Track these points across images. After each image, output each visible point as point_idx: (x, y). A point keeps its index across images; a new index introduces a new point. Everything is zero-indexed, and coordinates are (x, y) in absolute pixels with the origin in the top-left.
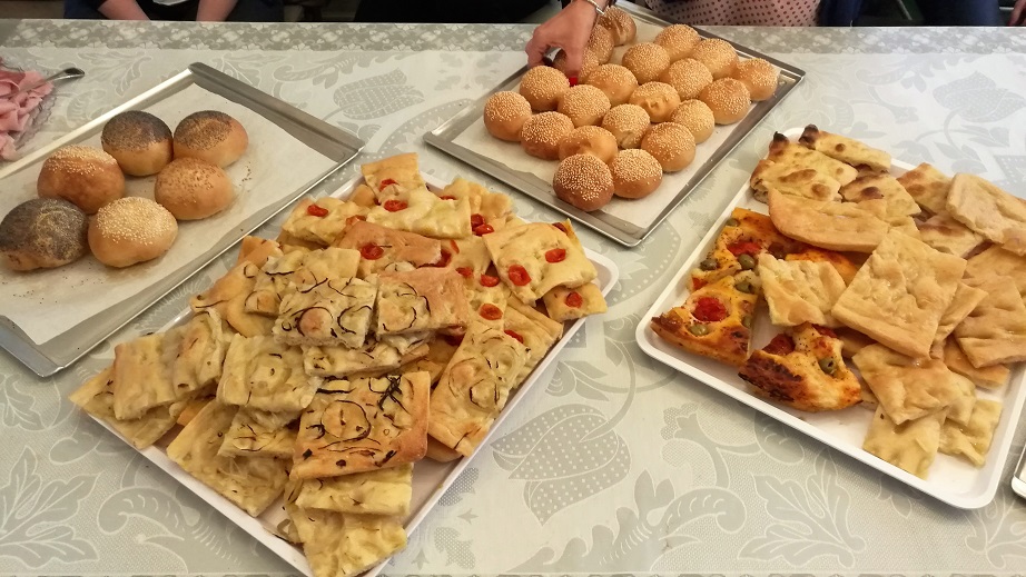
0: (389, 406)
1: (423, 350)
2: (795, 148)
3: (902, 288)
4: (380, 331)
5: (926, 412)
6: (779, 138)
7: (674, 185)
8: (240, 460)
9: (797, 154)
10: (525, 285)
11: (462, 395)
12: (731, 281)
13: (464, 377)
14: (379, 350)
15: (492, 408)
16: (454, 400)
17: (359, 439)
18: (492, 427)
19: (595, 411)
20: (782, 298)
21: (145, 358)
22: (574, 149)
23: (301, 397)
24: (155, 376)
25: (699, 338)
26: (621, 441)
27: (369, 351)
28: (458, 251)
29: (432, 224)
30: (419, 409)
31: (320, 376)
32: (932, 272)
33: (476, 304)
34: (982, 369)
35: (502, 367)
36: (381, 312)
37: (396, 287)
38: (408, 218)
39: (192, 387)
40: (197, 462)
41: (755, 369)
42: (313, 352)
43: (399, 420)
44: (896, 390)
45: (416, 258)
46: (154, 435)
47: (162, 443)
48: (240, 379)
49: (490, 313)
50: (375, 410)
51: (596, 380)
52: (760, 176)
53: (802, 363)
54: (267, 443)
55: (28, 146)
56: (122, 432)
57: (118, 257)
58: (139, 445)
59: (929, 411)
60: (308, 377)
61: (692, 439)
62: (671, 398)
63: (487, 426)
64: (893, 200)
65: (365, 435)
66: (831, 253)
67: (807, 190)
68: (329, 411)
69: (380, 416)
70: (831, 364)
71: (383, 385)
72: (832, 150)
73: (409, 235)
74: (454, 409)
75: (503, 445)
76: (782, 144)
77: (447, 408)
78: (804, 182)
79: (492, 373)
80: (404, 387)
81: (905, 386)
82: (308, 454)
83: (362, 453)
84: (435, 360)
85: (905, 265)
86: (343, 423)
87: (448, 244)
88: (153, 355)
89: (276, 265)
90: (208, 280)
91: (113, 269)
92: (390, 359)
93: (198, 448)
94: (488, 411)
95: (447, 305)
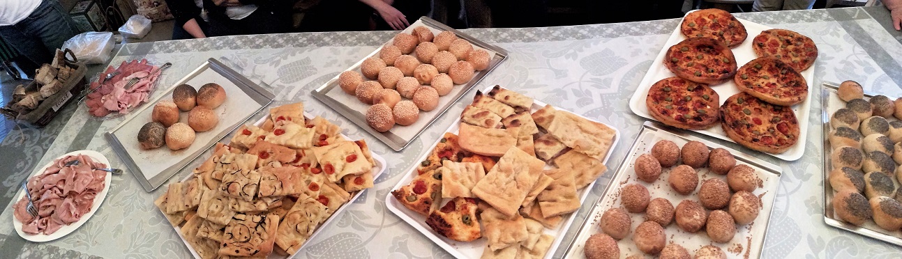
0: (260, 229)
1: (280, 203)
2: (485, 99)
3: (512, 177)
4: (259, 196)
5: (507, 245)
6: (479, 93)
7: (427, 118)
8: (204, 239)
9: (485, 102)
10: (331, 174)
11: (293, 227)
12: (432, 172)
13: (295, 219)
14: (259, 203)
15: (306, 234)
16: (289, 229)
17: (245, 242)
18: (304, 243)
19: (358, 236)
20: (449, 184)
21: (177, 191)
22: (378, 101)
23: (226, 220)
24: (179, 199)
25: (411, 203)
26: (368, 252)
27: (255, 203)
28: (305, 155)
29: (293, 143)
30: (272, 233)
31: (234, 211)
32: (528, 168)
33: (308, 182)
34: (547, 218)
35: (313, 216)
36: (261, 187)
37: (269, 175)
38: (283, 139)
39: (190, 207)
40: (190, 236)
41: (432, 220)
42: (233, 201)
43: (263, 236)
44: (495, 234)
45: (283, 160)
46: (178, 222)
47: (181, 225)
48: (205, 207)
49: (314, 187)
50: (254, 230)
51: (362, 221)
52: (464, 114)
53: (454, 218)
54: (212, 236)
55: (152, 97)
56: (169, 218)
57: (174, 147)
58: (173, 225)
59: (510, 245)
60: (230, 211)
61: (403, 252)
62: (398, 231)
63: (302, 243)
64: (525, 127)
65: (248, 241)
66: (484, 157)
67: (482, 122)
68: (236, 228)
69: (255, 233)
70: (467, 219)
71: (258, 219)
72: (503, 99)
73: (283, 148)
74: (289, 233)
75: (311, 249)
76: (479, 96)
77: (285, 232)
78: (482, 118)
79: (308, 218)
80: (267, 221)
81: (501, 231)
82: (225, 245)
83: (245, 249)
84: (285, 209)
85: (516, 165)
86: (240, 234)
87: (301, 151)
88: (180, 191)
89: (225, 159)
90: (204, 158)
91: (173, 151)
92: (263, 207)
93: (191, 231)
94: (303, 236)
95: (291, 186)
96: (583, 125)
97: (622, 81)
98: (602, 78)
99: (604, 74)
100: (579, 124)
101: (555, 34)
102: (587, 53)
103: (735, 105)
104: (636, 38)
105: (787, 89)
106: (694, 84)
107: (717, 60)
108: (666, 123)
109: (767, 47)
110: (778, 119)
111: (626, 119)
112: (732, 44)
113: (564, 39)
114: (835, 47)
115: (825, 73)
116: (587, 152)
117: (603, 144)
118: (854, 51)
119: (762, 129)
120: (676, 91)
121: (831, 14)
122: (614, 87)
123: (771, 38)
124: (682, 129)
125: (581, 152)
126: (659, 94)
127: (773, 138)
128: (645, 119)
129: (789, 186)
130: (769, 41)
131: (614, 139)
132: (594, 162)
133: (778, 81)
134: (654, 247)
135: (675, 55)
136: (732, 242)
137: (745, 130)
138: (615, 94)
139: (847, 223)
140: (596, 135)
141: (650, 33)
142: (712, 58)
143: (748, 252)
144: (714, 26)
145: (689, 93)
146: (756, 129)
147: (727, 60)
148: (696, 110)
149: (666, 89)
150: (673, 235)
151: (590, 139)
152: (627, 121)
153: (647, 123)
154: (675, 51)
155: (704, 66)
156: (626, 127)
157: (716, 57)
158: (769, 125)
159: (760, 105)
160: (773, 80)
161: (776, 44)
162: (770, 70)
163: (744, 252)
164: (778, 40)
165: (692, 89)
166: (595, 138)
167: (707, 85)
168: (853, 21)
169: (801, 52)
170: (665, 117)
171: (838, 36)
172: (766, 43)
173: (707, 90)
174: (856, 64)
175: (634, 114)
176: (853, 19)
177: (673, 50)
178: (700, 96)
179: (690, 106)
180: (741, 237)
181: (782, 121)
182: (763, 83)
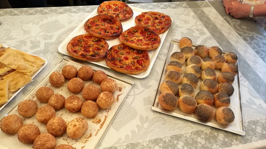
96: (26, 57)
97: (59, 36)
98: (49, 34)
99: (50, 32)
100: (24, 57)
101: (30, 12)
102: (45, 21)
103: (116, 50)
104: (73, 14)
105: (147, 42)
106: (96, 38)
107: (112, 27)
108: (75, 57)
109: (144, 21)
110: (139, 57)
111: (55, 55)
112: (123, 19)
113: (35, 14)
114: (185, 21)
115: (175, 35)
116: (23, 71)
117: (35, 67)
118: (196, 23)
119: (128, 62)
120: (85, 41)
121: (188, 4)
122: (54, 40)
123: (147, 16)
124: (82, 60)
125: (20, 71)
126: (76, 42)
127: (133, 67)
128: (64, 55)
129: (137, 91)
130: (145, 17)
131: (43, 64)
132: (26, 77)
133: (144, 38)
134: (45, 118)
135: (90, 23)
136: (96, 118)
137: (118, 63)
138: (53, 43)
139: (164, 109)
140: (33, 63)
141: (82, 12)
142: (109, 25)
143: (104, 123)
144: (116, 10)
145: (92, 43)
146: (124, 62)
147: (117, 27)
148: (94, 52)
149: (80, 40)
150: (62, 114)
151: (29, 64)
152: (55, 56)
153: (65, 57)
154: (91, 21)
155: (104, 29)
156: (53, 60)
157: (112, 25)
158: (132, 60)
159: (129, 50)
160: (141, 38)
161: (149, 19)
162: (142, 33)
163: (101, 123)
164: (150, 17)
165: (94, 41)
166: (32, 64)
167: (104, 39)
168: (200, 8)
169: (162, 23)
170: (74, 54)
171: (189, 16)
172: (144, 19)
173: (103, 42)
174: (195, 31)
175: (59, 53)
176: (200, 7)
177: (90, 20)
178: (98, 45)
179: (91, 49)
180: (101, 116)
181: (140, 59)
182: (135, 39)
